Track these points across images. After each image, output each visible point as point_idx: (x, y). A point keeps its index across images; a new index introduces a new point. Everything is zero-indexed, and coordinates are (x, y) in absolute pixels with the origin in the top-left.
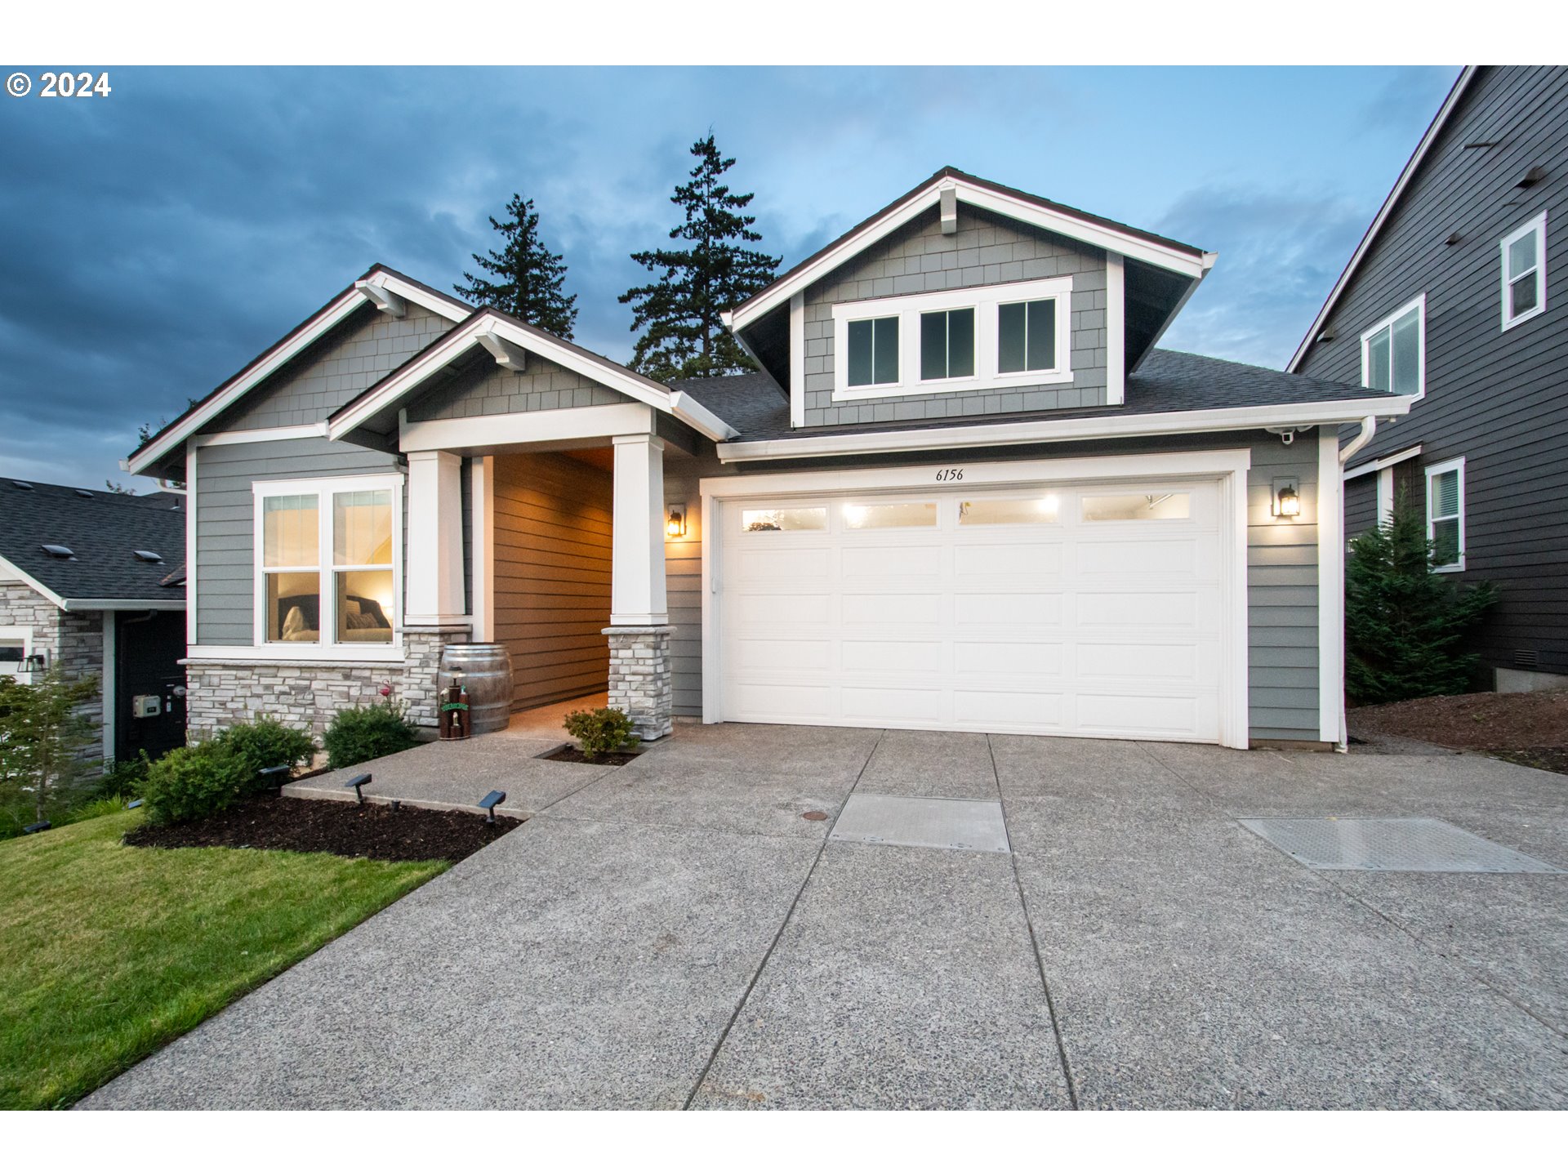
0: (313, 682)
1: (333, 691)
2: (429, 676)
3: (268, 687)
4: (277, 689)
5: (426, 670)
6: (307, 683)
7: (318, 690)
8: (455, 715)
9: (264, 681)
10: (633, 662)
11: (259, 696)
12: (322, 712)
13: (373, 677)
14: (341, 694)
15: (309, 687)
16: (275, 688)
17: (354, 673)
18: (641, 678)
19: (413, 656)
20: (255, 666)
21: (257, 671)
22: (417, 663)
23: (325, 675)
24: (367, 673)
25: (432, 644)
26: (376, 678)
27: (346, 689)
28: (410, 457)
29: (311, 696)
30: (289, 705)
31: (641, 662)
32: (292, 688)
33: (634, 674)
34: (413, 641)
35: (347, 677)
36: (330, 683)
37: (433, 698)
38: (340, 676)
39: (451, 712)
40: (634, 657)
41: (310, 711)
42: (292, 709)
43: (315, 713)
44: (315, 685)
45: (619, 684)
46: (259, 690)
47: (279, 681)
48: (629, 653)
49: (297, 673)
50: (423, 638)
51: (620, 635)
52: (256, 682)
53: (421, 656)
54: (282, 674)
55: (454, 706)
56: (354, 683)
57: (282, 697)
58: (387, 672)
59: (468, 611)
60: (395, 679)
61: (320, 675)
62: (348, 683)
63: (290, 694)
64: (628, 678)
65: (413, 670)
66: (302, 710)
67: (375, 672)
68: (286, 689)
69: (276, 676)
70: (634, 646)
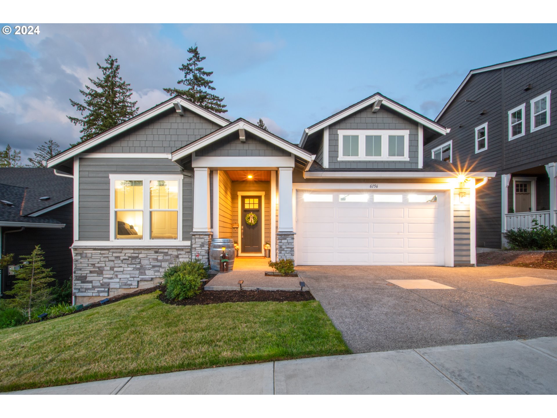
0: (140, 255)
1: (149, 258)
2: (204, 251)
3: (117, 257)
4: (122, 258)
5: (203, 248)
6: (137, 255)
7: (142, 258)
8: (225, 264)
9: (115, 255)
10: (287, 244)
11: (113, 261)
12: (144, 266)
13: (169, 252)
14: (154, 259)
15: (137, 257)
16: (121, 257)
17: (160, 250)
18: (290, 249)
19: (197, 243)
20: (110, 249)
21: (111, 251)
22: (199, 246)
23: (146, 252)
24: (166, 251)
25: (205, 239)
26: (170, 253)
27: (156, 257)
28: (195, 169)
29: (139, 260)
30: (128, 264)
31: (290, 244)
32: (129, 257)
33: (288, 248)
34: (197, 238)
35: (156, 252)
36: (148, 255)
37: (206, 258)
38: (153, 252)
39: (224, 262)
40: (287, 242)
41: (138, 266)
42: (129, 266)
43: (141, 266)
45: (282, 251)
46: (113, 259)
47: (123, 255)
48: (286, 241)
49: (132, 251)
50: (201, 237)
51: (283, 235)
52: (111, 255)
53: (201, 243)
54: (124, 251)
55: (224, 260)
56: (160, 255)
57: (124, 261)
58: (176, 250)
59: (212, 227)
60: (179, 252)
61: (143, 252)
62: (157, 255)
63: (128, 259)
64: (285, 249)
65: (197, 248)
66: (135, 266)
67: (169, 250)
68: (127, 258)
69: (121, 253)
70: (287, 239)
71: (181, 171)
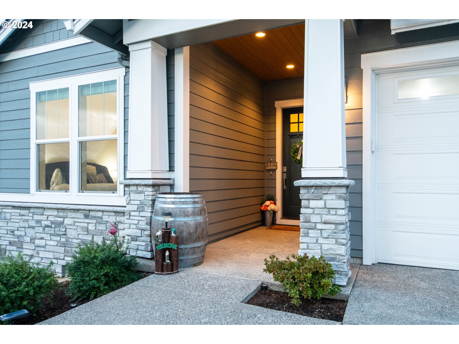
0: (65, 219)
1: (77, 226)
2: (144, 219)
3: (38, 222)
4: (44, 223)
5: (142, 214)
6: (62, 219)
7: (68, 225)
8: (167, 253)
9: (37, 217)
10: (325, 211)
11: (33, 228)
12: (70, 240)
13: (104, 217)
14: (82, 228)
15: (63, 223)
16: (43, 222)
17: (91, 213)
18: (333, 226)
19: (132, 202)
20: (31, 207)
21: (32, 210)
22: (135, 208)
23: (73, 215)
24: (100, 214)
25: (146, 193)
26: (105, 218)
27: (86, 225)
28: (131, 48)
29: (64, 229)
30: (51, 235)
31: (333, 212)
32: (52, 223)
33: (325, 223)
34: (132, 191)
35: (87, 217)
36: (76, 220)
37: (147, 236)
38: (82, 216)
39: (164, 251)
40: (325, 207)
41: (63, 240)
42: (52, 237)
43: (66, 241)
44: (67, 221)
45: (310, 231)
46: (33, 224)
47: (44, 218)
48: (320, 203)
49: (55, 213)
50: (140, 189)
51: (312, 186)
52: (31, 218)
53: (138, 203)
54: (47, 213)
55: (166, 246)
56: (91, 221)
57: (46, 229)
58: (113, 214)
59: (171, 168)
60: (119, 219)
61: (70, 214)
62: (87, 221)
63: (51, 227)
64: (319, 226)
65: (132, 213)
66: (58, 238)
67: (105, 213)
68: (49, 223)
69: (43, 215)
70: (325, 197)
71: (119, 59)
